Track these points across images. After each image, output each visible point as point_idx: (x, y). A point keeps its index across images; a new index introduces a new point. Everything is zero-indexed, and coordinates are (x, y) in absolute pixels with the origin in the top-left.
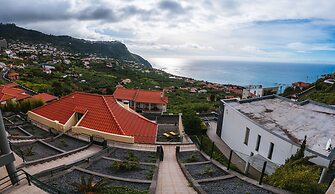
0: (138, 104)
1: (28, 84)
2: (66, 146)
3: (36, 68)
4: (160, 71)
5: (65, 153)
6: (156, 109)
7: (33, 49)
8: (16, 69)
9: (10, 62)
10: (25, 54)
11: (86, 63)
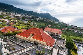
0: (52, 33)
1: (18, 27)
2: (27, 45)
3: (21, 21)
4: (62, 22)
5: (26, 47)
6: (57, 35)
7: (20, 15)
8: (13, 22)
9: (10, 19)
10: (17, 17)
11: (38, 20)
